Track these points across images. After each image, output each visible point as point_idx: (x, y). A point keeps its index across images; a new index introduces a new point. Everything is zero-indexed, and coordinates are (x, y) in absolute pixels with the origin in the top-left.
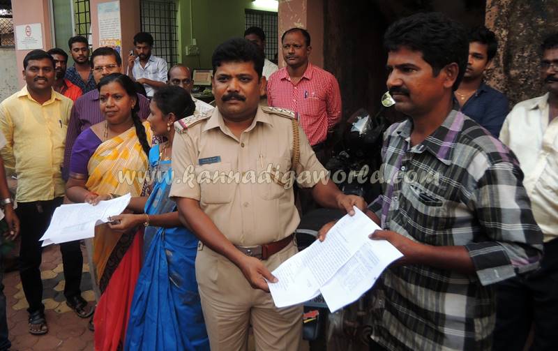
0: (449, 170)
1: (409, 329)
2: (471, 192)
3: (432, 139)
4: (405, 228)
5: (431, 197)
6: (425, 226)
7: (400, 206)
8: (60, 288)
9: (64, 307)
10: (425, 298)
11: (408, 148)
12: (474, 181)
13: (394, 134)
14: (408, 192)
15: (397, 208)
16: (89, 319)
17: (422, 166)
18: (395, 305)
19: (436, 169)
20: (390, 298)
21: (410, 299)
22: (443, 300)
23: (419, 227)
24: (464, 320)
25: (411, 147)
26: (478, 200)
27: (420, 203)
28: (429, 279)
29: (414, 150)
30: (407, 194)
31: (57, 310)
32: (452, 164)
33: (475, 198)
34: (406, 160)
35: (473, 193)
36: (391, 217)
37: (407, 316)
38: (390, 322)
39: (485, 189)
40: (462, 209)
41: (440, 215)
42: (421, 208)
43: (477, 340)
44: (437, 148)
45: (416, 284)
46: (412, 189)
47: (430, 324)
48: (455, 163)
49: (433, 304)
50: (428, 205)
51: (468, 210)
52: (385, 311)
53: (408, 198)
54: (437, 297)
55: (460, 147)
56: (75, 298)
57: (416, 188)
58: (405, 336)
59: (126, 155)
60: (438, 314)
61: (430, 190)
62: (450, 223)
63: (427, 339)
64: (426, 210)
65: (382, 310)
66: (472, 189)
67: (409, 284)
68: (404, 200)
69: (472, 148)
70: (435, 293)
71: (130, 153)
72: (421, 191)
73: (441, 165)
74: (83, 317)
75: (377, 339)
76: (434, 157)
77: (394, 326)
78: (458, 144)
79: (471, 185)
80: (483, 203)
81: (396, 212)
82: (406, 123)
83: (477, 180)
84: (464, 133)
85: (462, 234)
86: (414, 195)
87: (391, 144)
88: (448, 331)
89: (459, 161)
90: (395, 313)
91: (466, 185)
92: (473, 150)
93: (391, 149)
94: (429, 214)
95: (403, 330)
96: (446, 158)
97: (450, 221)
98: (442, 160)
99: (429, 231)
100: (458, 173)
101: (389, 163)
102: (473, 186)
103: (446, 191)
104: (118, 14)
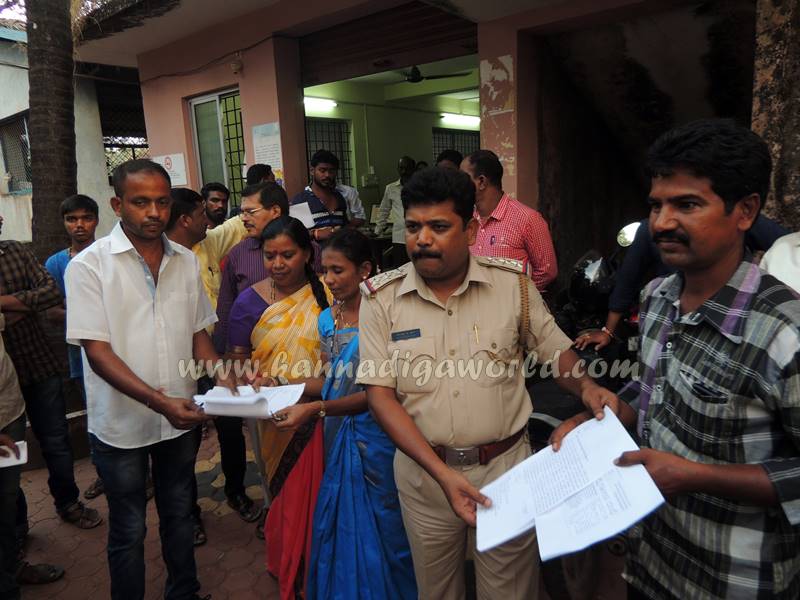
0: (738, 351)
1: (677, 571)
2: (771, 383)
3: (712, 305)
4: (673, 430)
5: (710, 389)
6: (701, 429)
7: (665, 399)
8: (220, 482)
9: (225, 509)
10: (701, 532)
11: (677, 317)
12: (776, 367)
13: (656, 293)
14: (677, 379)
15: (660, 402)
16: (256, 524)
17: (698, 343)
18: (658, 536)
19: (718, 348)
20: (651, 527)
21: (679, 532)
22: (728, 535)
23: (694, 432)
24: (759, 566)
25: (681, 315)
26: (782, 396)
27: (695, 398)
28: (706, 505)
29: (686, 319)
30: (675, 383)
31: (215, 513)
32: (743, 342)
33: (777, 393)
34: (673, 333)
35: (774, 386)
36: (652, 413)
37: (674, 554)
38: (650, 558)
39: (795, 380)
40: (757, 407)
41: (724, 416)
42: (696, 405)
43: (776, 592)
44: (721, 318)
45: (689, 510)
46: (683, 377)
47: (707, 569)
48: (747, 341)
49: (712, 541)
50: (706, 400)
51: (766, 409)
52: (643, 543)
53: (676, 389)
54: (719, 532)
55: (756, 317)
56: (239, 498)
57: (688, 375)
58: (670, 580)
59: (301, 321)
60: (719, 555)
61: (710, 378)
62: (740, 427)
63: (701, 588)
64: (704, 408)
65: (638, 541)
66: (774, 379)
67: (677, 510)
68: (670, 392)
69: (774, 319)
70: (716, 524)
71: (306, 317)
72: (695, 379)
73: (726, 343)
74: (249, 521)
75: (631, 580)
76: (715, 331)
77: (655, 564)
78: (753, 312)
79: (771, 373)
80: (790, 400)
81: (659, 407)
82: (674, 280)
83: (782, 368)
84: (762, 296)
85: (757, 442)
86: (685, 384)
87: (652, 308)
88: (733, 579)
89: (753, 338)
90: (656, 547)
91: (764, 373)
92: (776, 323)
93: (652, 316)
94: (707, 414)
95: (668, 571)
96: (735, 333)
97: (740, 424)
98: (728, 336)
99: (709, 438)
100: (753, 356)
101: (648, 336)
102: (775, 375)
103: (733, 382)
104: (277, 139)
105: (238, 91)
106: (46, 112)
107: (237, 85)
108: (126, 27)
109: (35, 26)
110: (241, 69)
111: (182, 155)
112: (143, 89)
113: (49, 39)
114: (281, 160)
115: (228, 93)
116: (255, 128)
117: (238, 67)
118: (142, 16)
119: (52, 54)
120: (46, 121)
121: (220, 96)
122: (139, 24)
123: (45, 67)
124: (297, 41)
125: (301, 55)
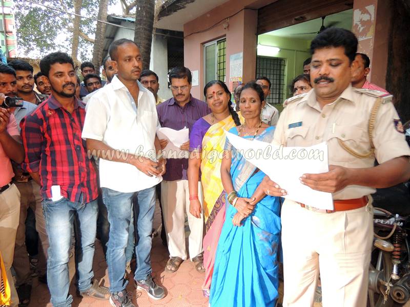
104: (242, 60)
105: (225, 39)
107: (225, 35)
108: (178, 9)
109: (139, 9)
110: (228, 27)
111: (197, 71)
112: (184, 40)
113: (144, 14)
114: (242, 71)
115: (221, 40)
116: (231, 56)
117: (227, 26)
118: (185, 3)
119: (145, 21)
121: (218, 41)
122: (184, 7)
123: (141, 26)
124: (257, 11)
125: (258, 19)
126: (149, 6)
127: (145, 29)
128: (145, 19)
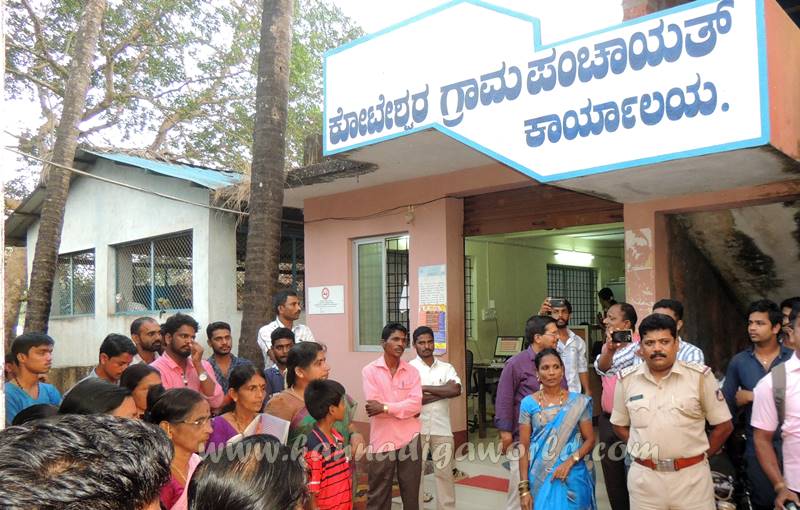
104: (444, 278)
106: (263, 252)
109: (262, 184)
110: (412, 220)
111: (341, 287)
112: (305, 227)
113: (271, 193)
114: (445, 296)
116: (421, 268)
117: (411, 218)
120: (262, 259)
123: (266, 216)
124: (462, 200)
125: (465, 211)
126: (277, 180)
127: (273, 221)
128: (272, 202)
